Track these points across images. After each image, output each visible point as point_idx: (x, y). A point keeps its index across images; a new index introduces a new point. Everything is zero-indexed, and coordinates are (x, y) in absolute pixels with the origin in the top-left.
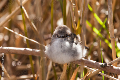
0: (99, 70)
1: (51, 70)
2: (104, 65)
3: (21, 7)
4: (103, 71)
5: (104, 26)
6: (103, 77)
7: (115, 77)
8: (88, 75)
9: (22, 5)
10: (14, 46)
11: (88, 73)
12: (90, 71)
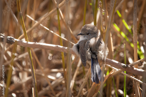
0: (121, 70)
1: (81, 66)
2: (125, 66)
3: (58, 9)
4: (125, 72)
5: (130, 31)
6: (125, 76)
7: (135, 77)
8: (111, 74)
9: (59, 7)
10: (51, 43)
11: (112, 72)
12: (113, 70)
